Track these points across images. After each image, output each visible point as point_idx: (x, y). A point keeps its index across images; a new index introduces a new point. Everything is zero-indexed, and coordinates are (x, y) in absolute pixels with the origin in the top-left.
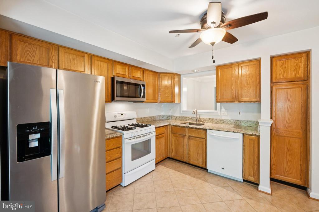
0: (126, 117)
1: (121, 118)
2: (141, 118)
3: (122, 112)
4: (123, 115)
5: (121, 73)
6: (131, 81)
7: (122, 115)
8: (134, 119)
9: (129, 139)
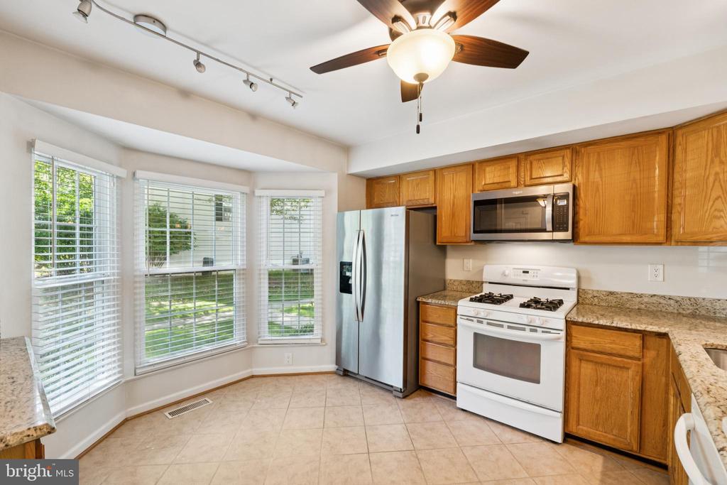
0: (535, 279)
1: (521, 279)
2: (611, 293)
3: (526, 267)
4: (527, 272)
5: (497, 180)
6: (514, 193)
7: (524, 272)
8: (568, 289)
9: (467, 319)
